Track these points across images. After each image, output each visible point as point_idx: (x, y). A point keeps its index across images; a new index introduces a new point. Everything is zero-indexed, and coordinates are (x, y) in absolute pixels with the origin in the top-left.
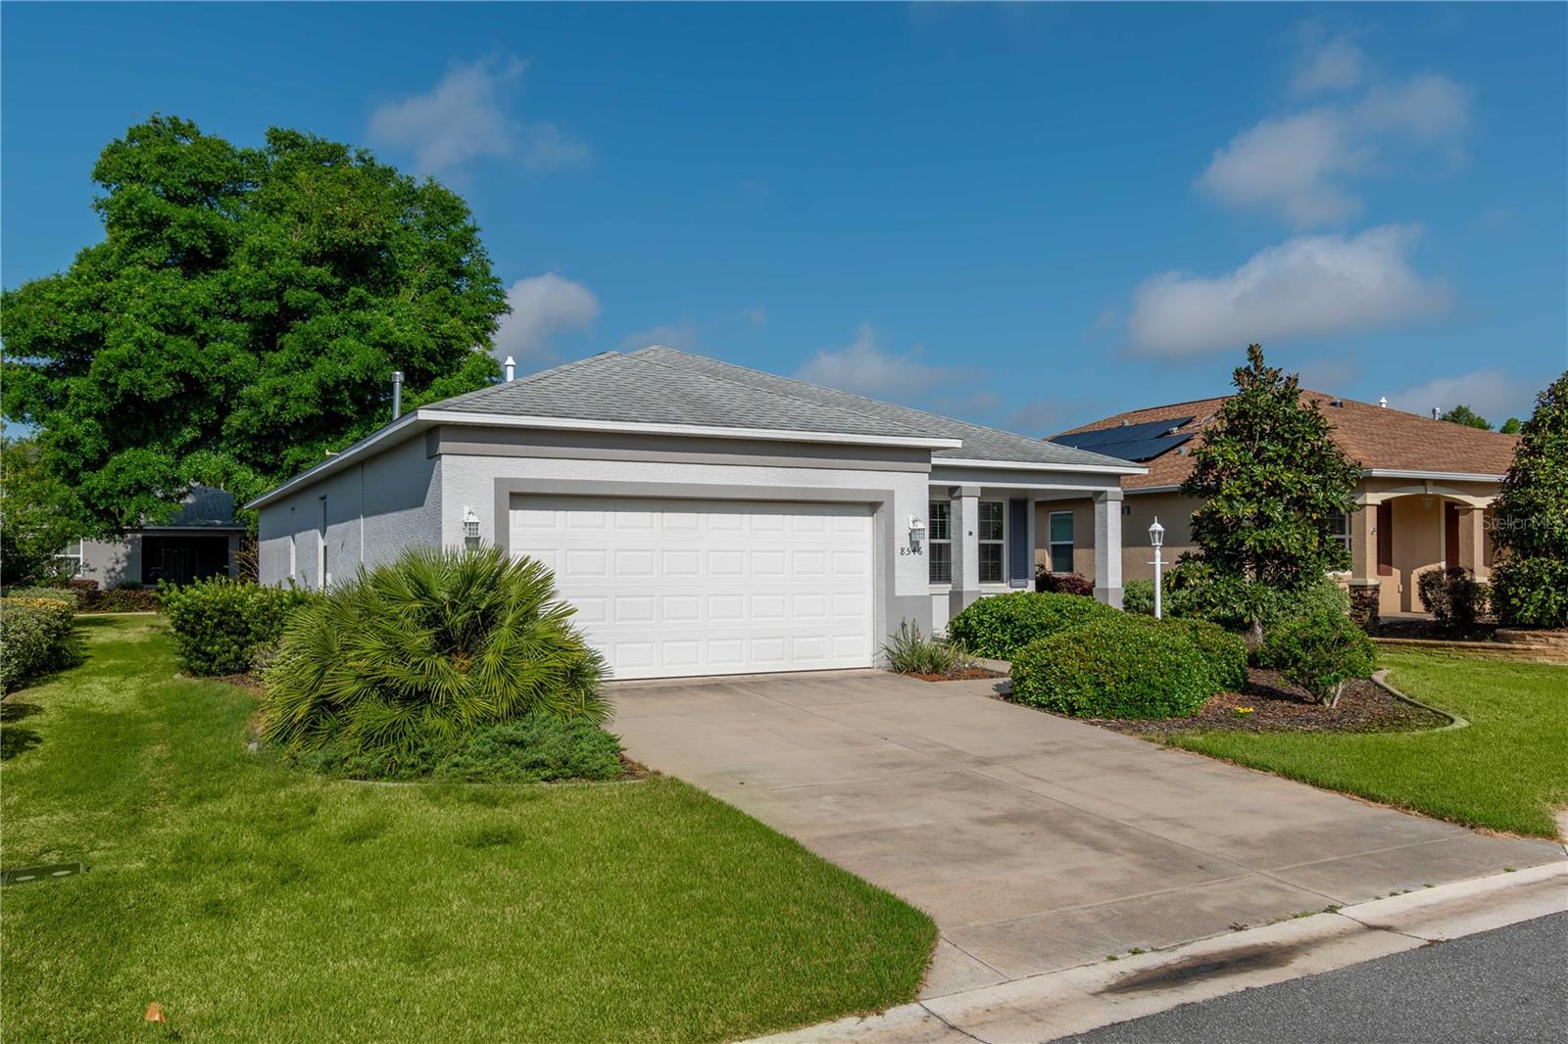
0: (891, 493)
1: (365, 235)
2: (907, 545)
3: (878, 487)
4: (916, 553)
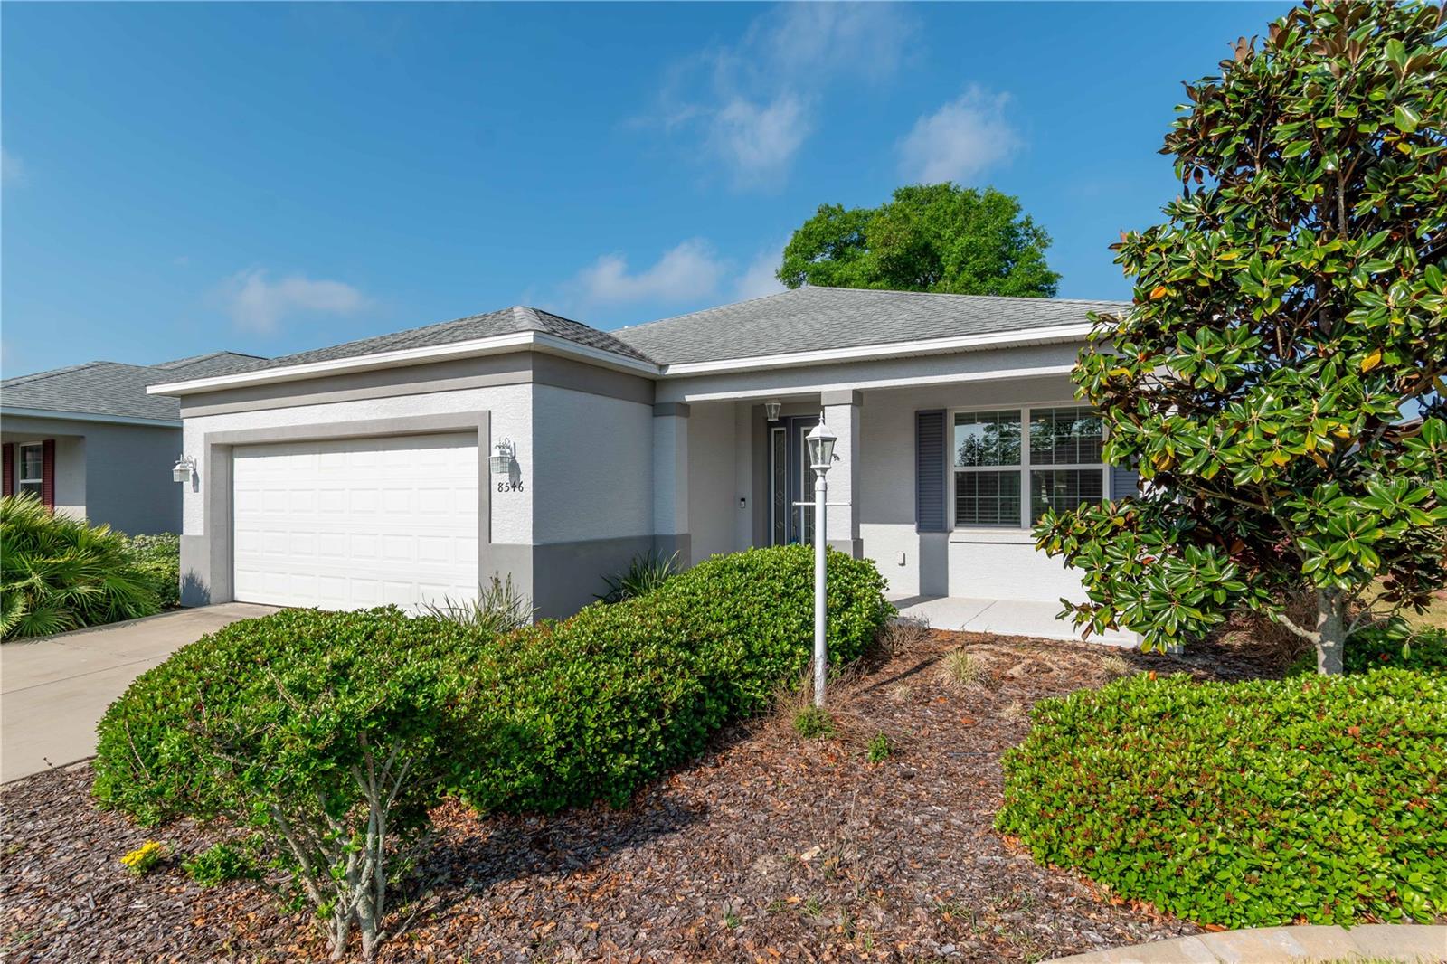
0: (487, 415)
2: (505, 478)
3: (473, 410)
4: (517, 489)
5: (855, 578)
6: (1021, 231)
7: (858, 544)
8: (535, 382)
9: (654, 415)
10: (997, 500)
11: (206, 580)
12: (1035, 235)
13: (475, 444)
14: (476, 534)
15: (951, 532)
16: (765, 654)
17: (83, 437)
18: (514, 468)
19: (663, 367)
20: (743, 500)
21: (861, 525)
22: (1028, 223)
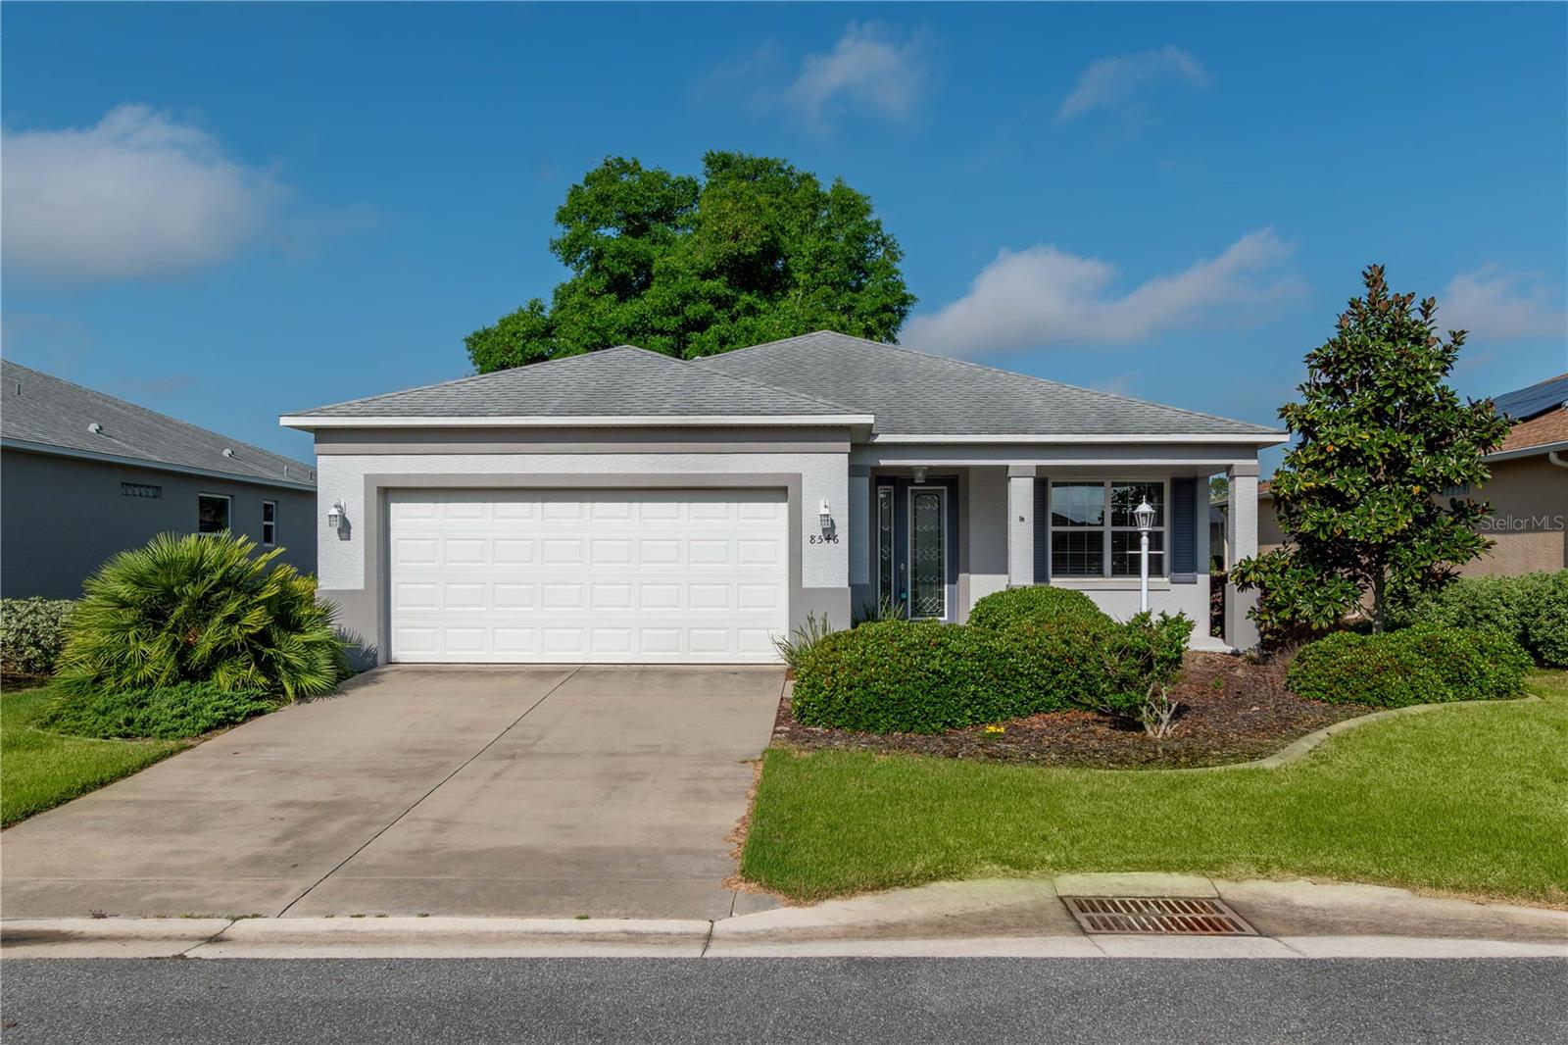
0: (798, 477)
1: (745, 245)
2: (818, 532)
3: (781, 471)
4: (831, 541)
10: (1084, 555)
13: (785, 500)
15: (1050, 581)
18: (828, 524)
19: (876, 436)
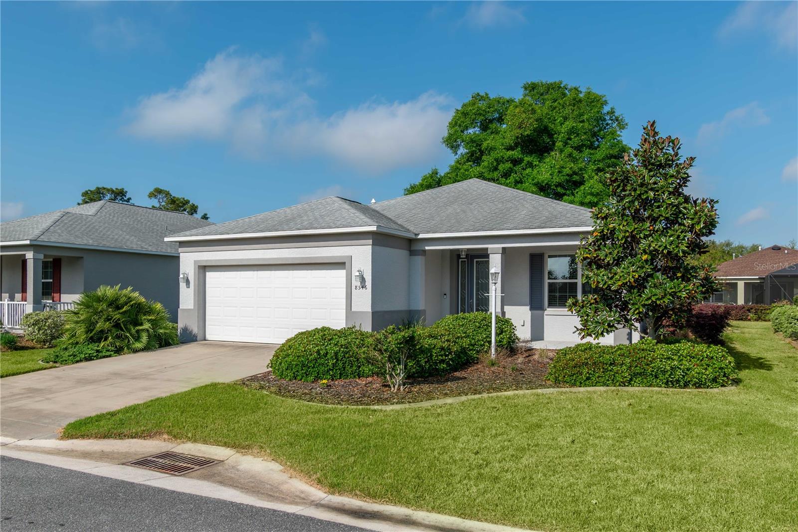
0: (350, 258)
2: (359, 284)
3: (343, 255)
4: (364, 289)
5: (504, 324)
6: (607, 118)
7: (503, 313)
8: (373, 245)
9: (410, 255)
10: (567, 295)
11: (195, 330)
12: (617, 120)
13: (345, 269)
14: (344, 307)
15: (546, 310)
16: (475, 344)
17: (82, 257)
18: (363, 280)
19: (417, 235)
20: (445, 294)
21: (505, 307)
22: (612, 112)
